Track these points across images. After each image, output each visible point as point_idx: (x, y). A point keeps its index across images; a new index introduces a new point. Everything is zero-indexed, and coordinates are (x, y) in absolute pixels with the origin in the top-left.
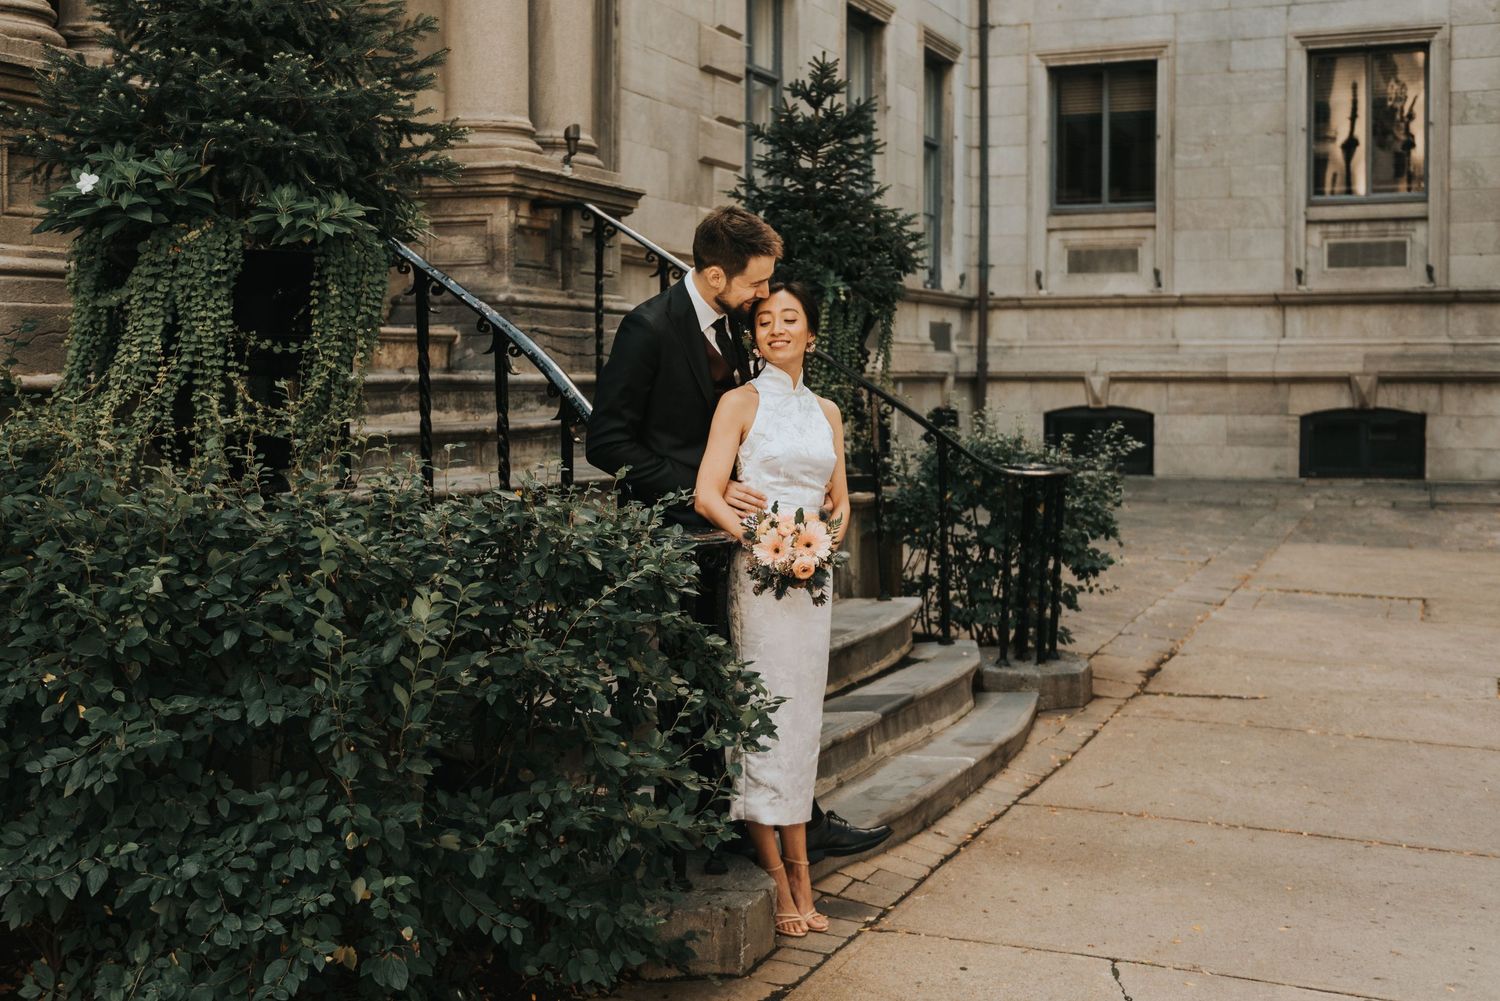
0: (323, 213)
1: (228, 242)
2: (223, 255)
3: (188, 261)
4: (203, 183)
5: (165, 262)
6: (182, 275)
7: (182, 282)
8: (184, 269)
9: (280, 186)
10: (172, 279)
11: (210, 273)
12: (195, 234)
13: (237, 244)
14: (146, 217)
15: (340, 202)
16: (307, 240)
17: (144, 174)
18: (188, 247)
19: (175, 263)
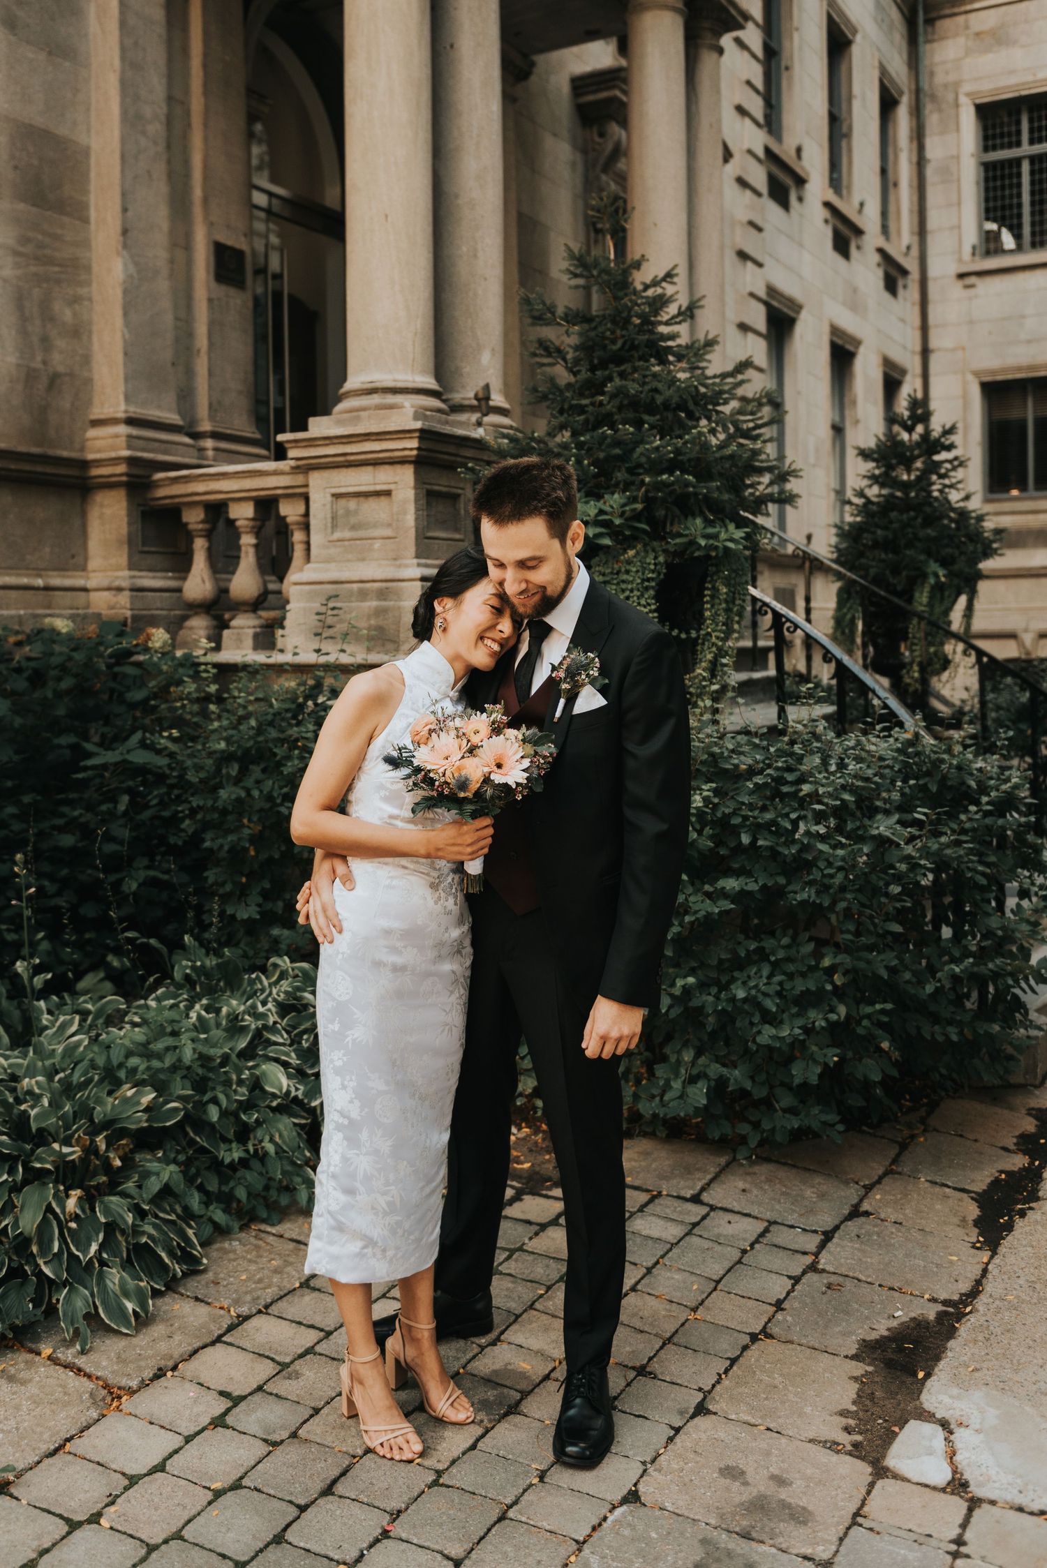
0: (723, 536)
1: (656, 558)
2: (652, 567)
3: (628, 572)
4: (637, 516)
5: (612, 573)
6: (623, 581)
7: (624, 586)
8: (625, 577)
9: (690, 518)
10: (618, 584)
11: (643, 580)
12: (631, 553)
13: (661, 559)
14: (607, 541)
15: (731, 527)
16: (714, 554)
17: (601, 512)
18: (629, 562)
19: (618, 573)
